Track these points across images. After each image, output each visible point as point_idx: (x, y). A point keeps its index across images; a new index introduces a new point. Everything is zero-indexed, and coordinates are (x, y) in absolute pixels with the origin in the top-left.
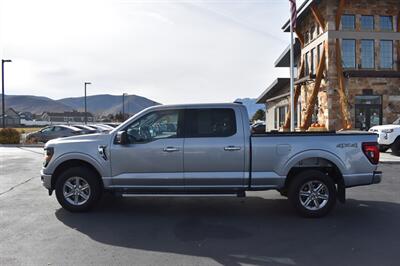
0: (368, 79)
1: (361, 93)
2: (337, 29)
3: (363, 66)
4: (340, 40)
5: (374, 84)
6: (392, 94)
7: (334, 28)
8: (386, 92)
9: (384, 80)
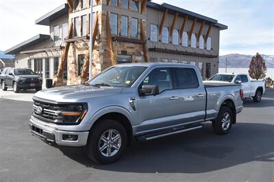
0: (125, 44)
1: (120, 53)
2: (107, 5)
3: (122, 34)
4: (109, 13)
5: (128, 47)
6: (137, 55)
7: (106, 3)
8: (134, 54)
9: (133, 45)
